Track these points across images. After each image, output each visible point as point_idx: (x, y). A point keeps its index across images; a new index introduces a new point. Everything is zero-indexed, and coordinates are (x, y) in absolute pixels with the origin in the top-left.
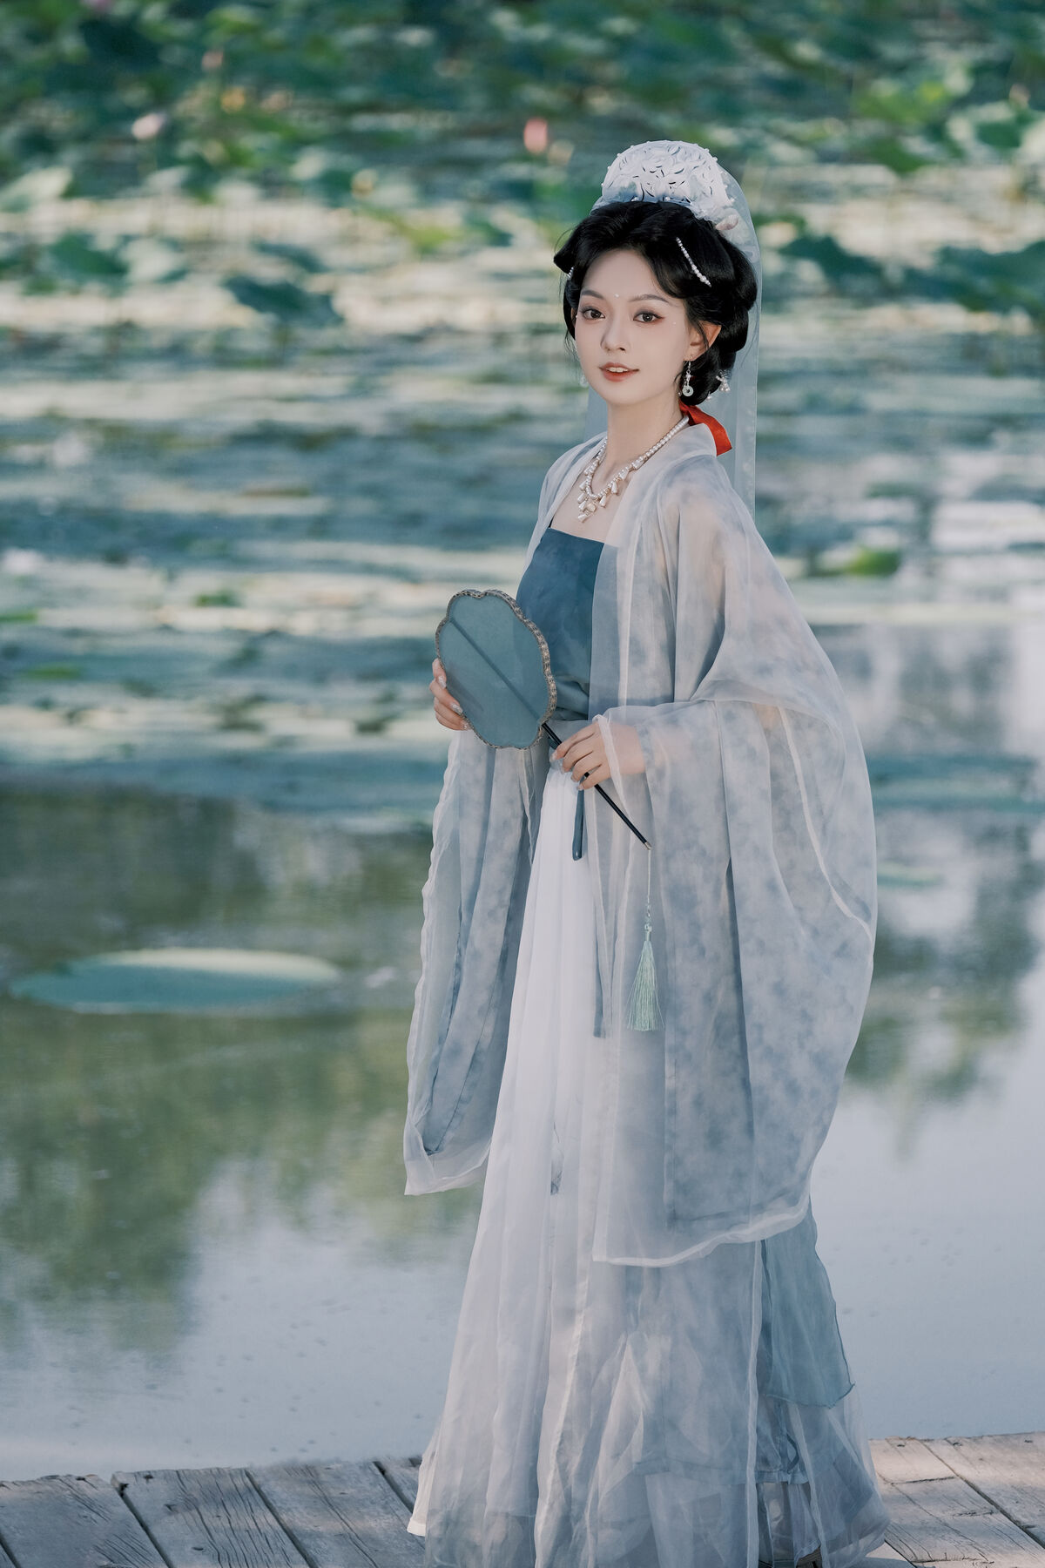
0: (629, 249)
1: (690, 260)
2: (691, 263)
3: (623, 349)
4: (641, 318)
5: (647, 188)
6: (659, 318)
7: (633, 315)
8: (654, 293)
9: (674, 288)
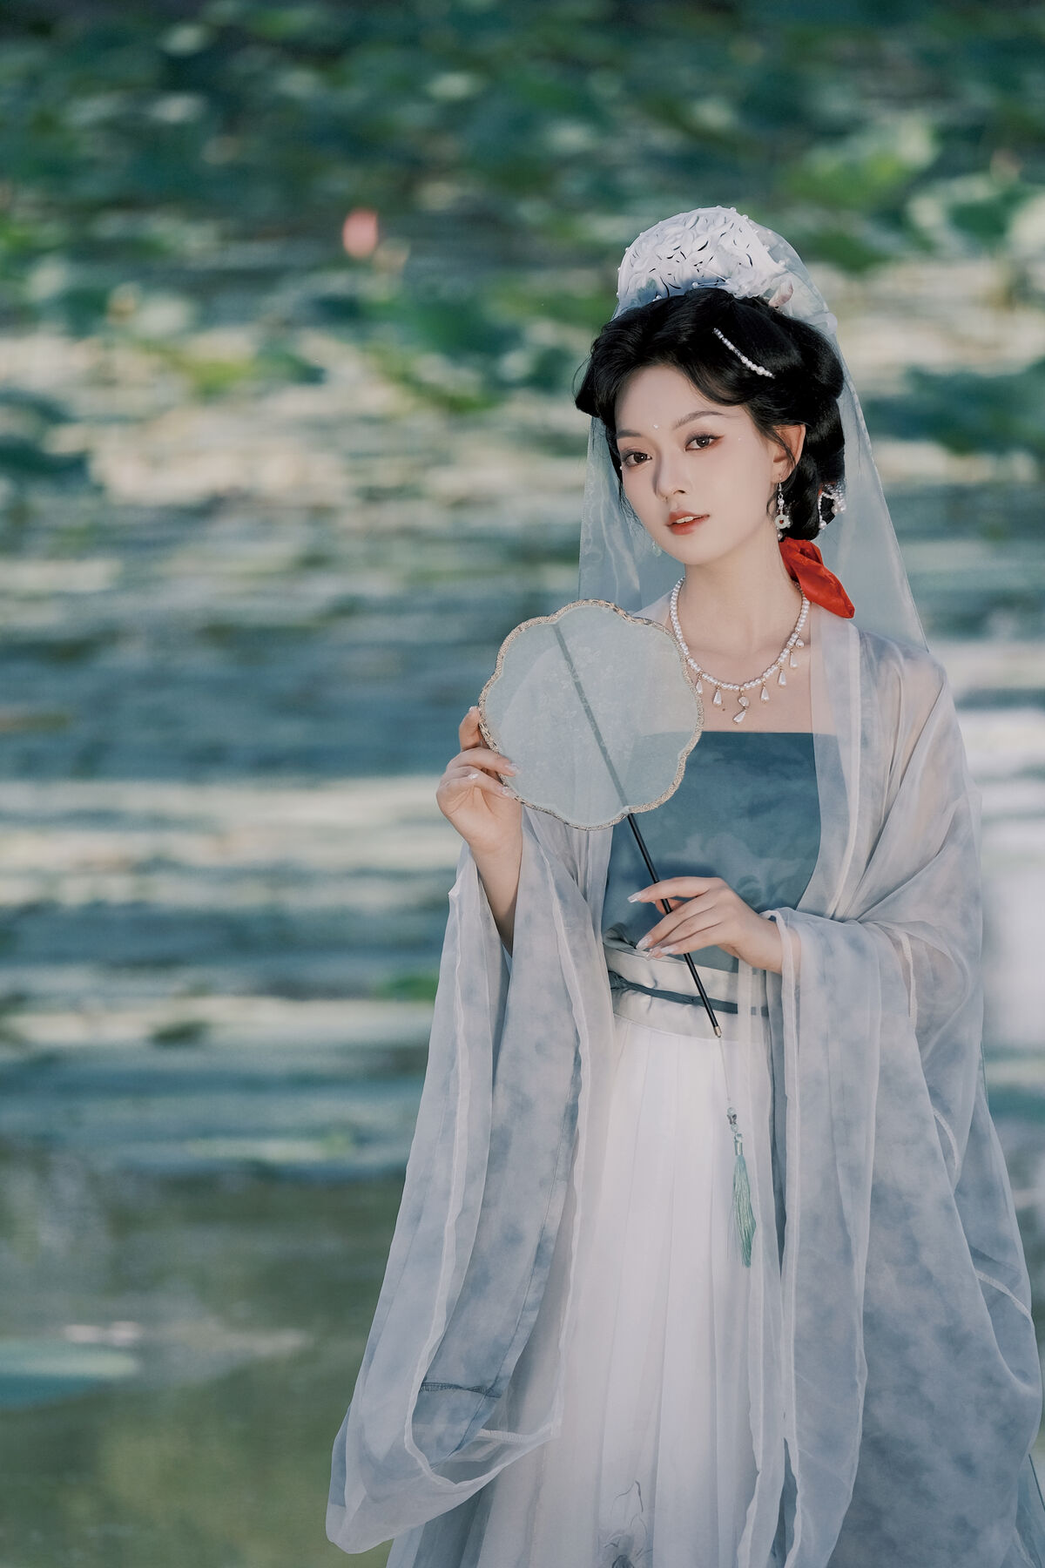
0: (655, 363)
1: (736, 351)
2: (739, 354)
3: (683, 492)
4: (695, 445)
5: (669, 280)
6: (716, 438)
7: (684, 445)
8: (701, 409)
9: (726, 394)
